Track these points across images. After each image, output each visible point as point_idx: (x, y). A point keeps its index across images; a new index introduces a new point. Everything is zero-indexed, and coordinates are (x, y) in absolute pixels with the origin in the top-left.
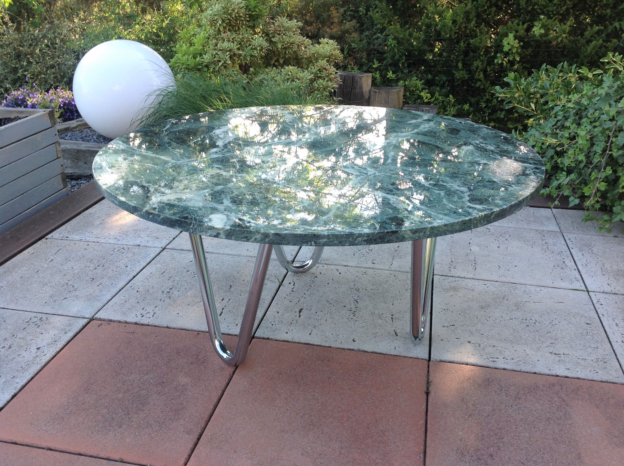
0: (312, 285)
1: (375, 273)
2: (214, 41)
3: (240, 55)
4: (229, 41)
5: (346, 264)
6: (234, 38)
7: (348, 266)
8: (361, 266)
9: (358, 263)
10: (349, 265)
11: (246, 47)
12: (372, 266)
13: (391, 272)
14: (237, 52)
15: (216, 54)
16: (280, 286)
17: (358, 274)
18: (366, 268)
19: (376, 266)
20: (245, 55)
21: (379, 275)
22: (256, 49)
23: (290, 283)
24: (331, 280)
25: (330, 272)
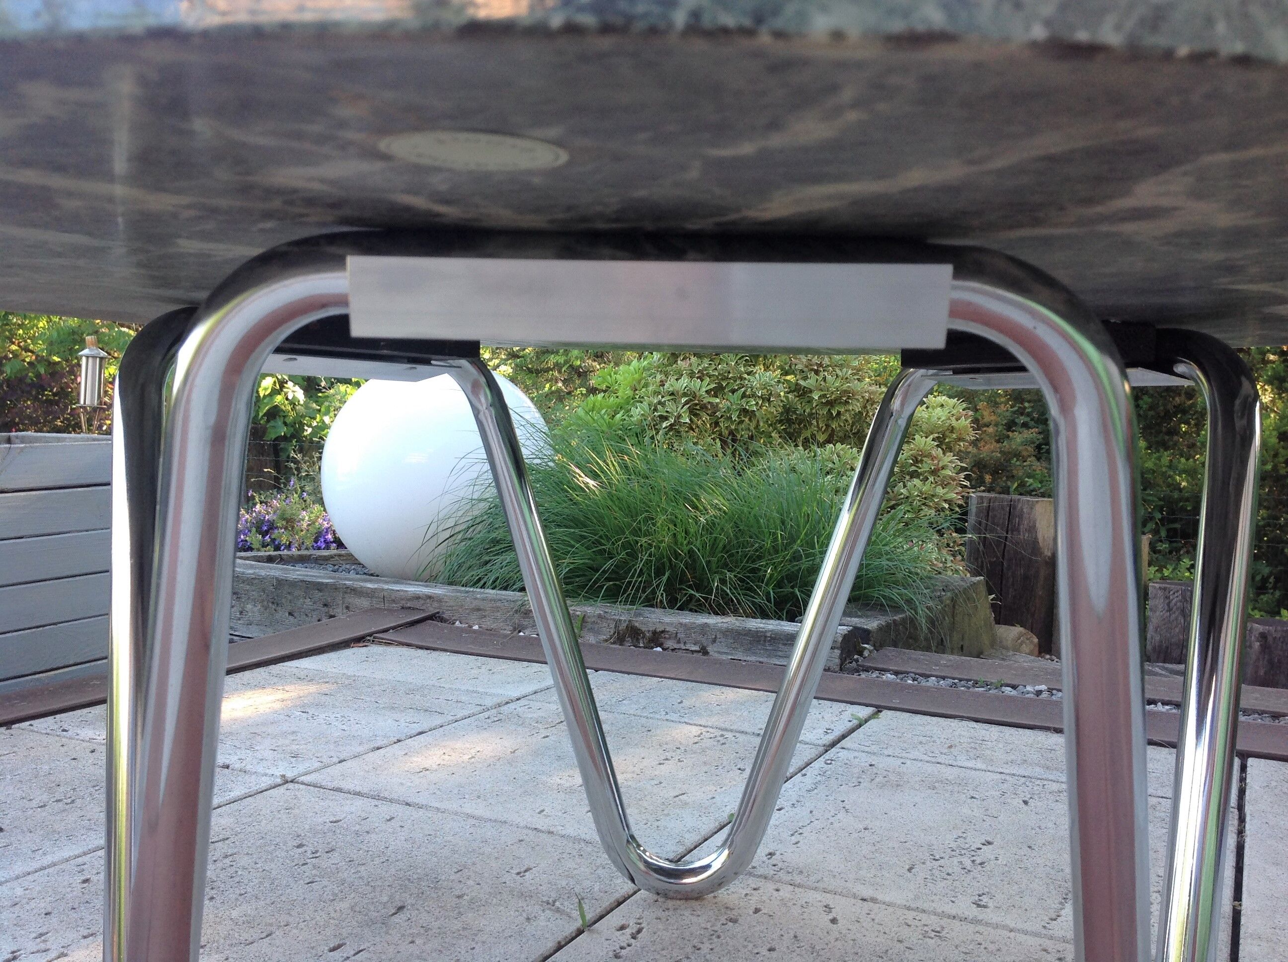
0: (705, 948)
1: (979, 938)
2: (659, 377)
3: (715, 407)
4: (692, 375)
5: (867, 892)
6: (706, 369)
7: (874, 900)
8: (926, 906)
9: (917, 898)
10: (880, 897)
11: (733, 391)
12: (974, 912)
13: (1048, 944)
14: (707, 399)
15: (660, 403)
16: (580, 932)
17: (905, 932)
18: (943, 915)
19: (988, 915)
20: (729, 409)
21: (992, 947)
22: (754, 395)
23: (622, 928)
24: (788, 938)
25: (796, 911)
